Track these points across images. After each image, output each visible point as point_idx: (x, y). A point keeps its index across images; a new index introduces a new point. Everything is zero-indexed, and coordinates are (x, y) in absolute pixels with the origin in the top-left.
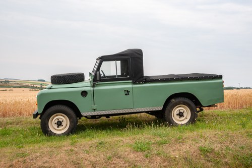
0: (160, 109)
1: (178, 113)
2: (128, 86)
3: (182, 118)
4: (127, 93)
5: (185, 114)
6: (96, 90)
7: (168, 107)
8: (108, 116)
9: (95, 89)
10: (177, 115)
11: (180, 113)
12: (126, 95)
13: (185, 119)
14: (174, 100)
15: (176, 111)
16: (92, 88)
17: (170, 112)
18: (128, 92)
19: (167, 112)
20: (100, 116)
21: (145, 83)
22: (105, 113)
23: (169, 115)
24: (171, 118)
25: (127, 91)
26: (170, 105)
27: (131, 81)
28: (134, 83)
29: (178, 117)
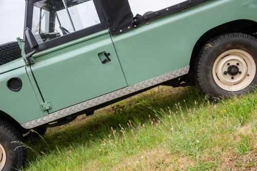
0: (184, 73)
1: (226, 68)
2: (105, 42)
3: (238, 78)
4: (104, 58)
5: (242, 68)
6: (38, 70)
7: (202, 64)
8: (89, 112)
9: (34, 68)
10: (225, 73)
11: (231, 68)
12: (104, 62)
13: (244, 78)
14: (210, 46)
15: (220, 67)
16: (28, 69)
17: (208, 71)
18: (107, 55)
19: (201, 74)
20: (73, 117)
21: (138, 27)
22: (83, 108)
23: (208, 79)
24: (213, 85)
25: (105, 54)
26: (205, 57)
27: (107, 31)
28: (114, 33)
29: (228, 78)
